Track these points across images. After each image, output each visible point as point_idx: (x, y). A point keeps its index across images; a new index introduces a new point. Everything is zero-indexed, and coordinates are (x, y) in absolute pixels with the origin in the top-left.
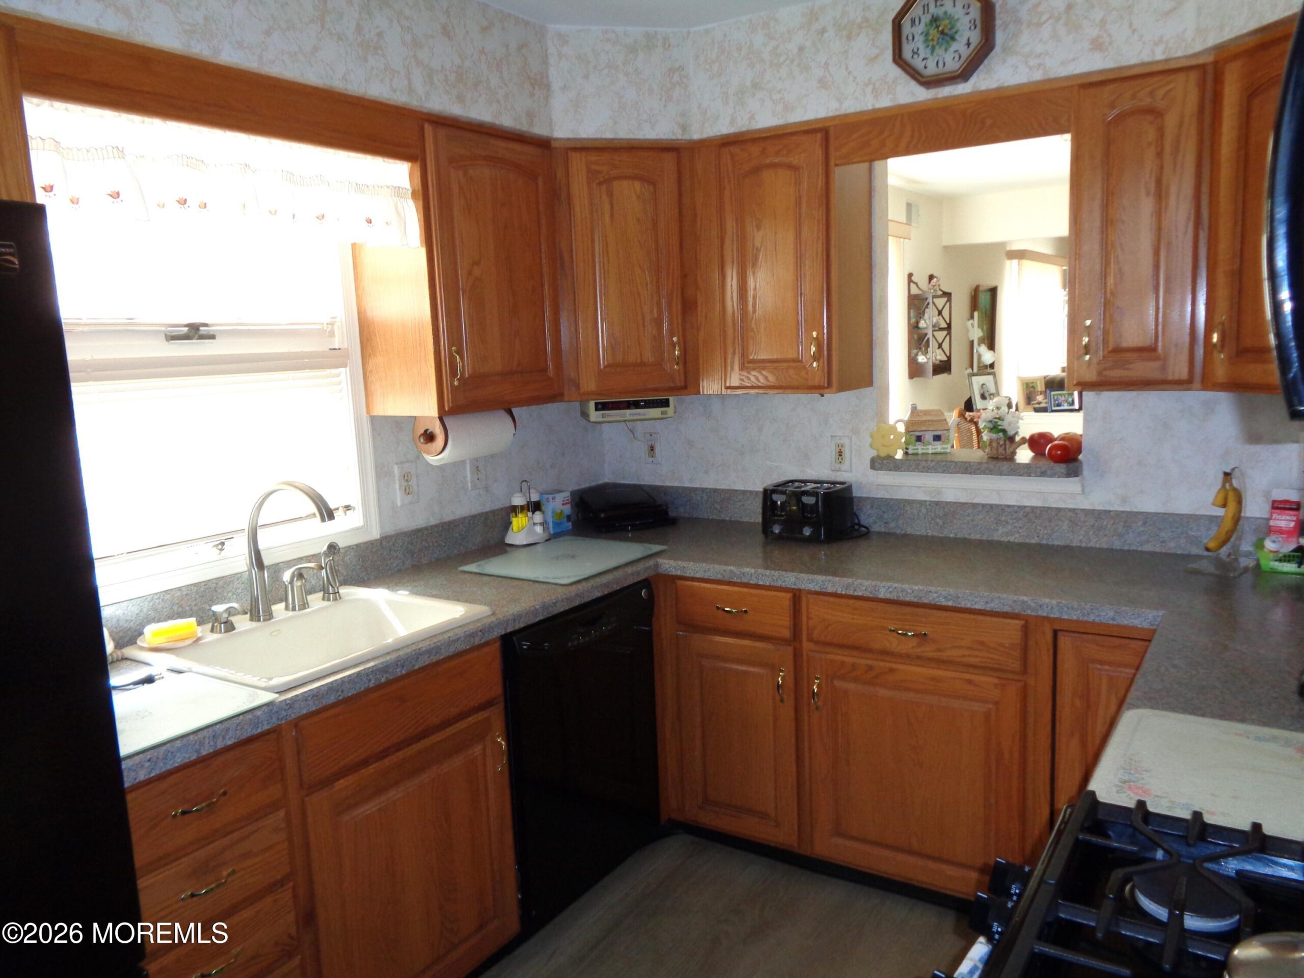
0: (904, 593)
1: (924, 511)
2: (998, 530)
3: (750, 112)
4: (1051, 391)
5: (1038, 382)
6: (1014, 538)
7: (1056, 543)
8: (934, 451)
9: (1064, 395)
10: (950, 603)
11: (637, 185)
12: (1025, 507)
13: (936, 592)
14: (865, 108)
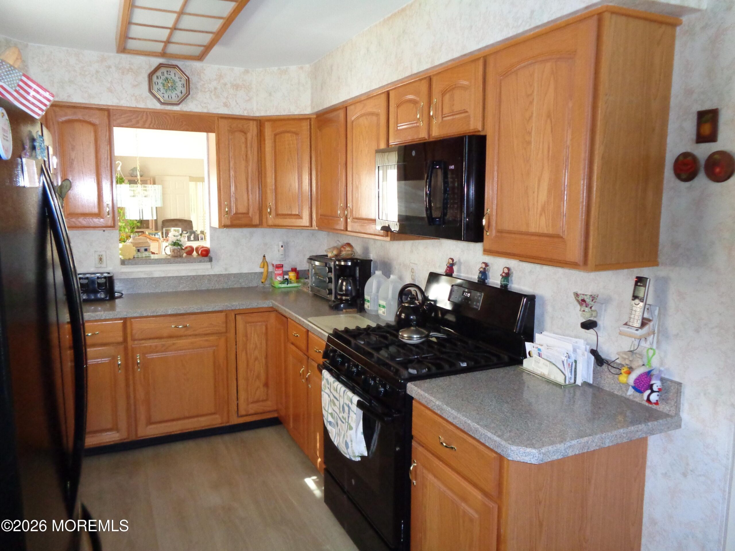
1: (146, 282)
2: (180, 286)
6: (187, 289)
7: (203, 289)
8: (145, 256)
10: (199, 311)
13: (193, 308)
14: (132, 106)
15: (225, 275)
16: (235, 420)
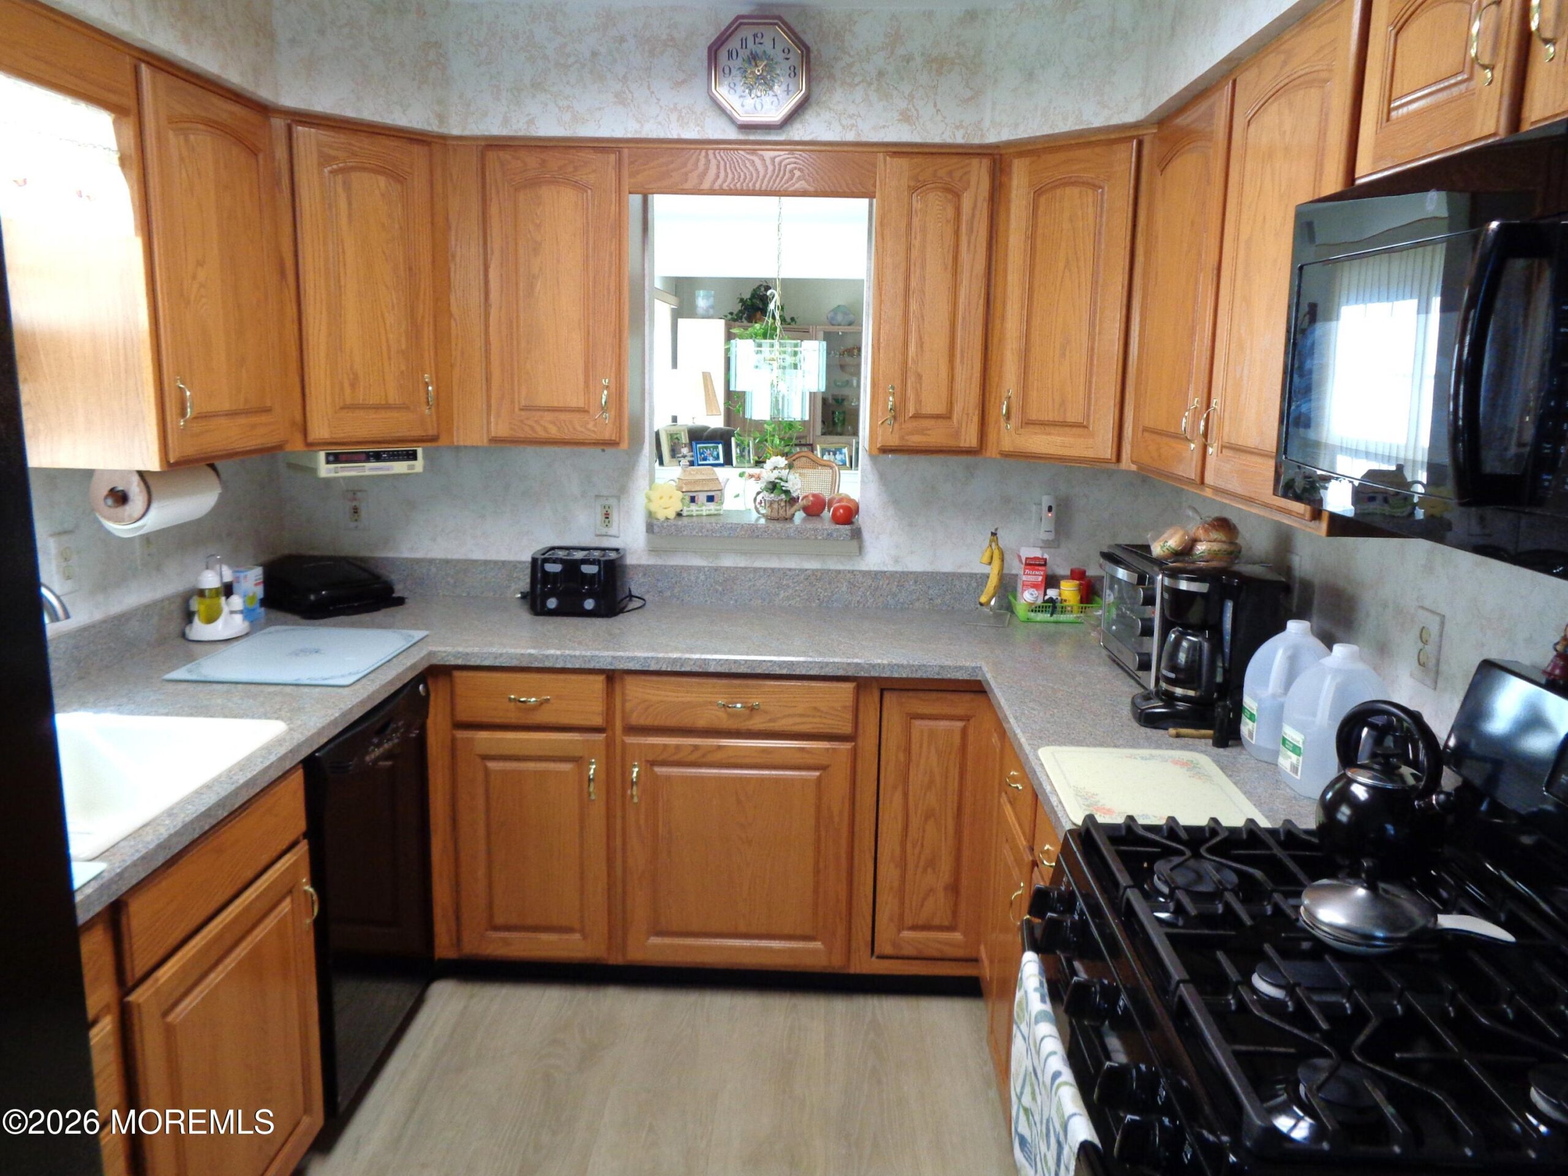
0: (736, 665)
1: (702, 577)
2: (779, 594)
3: (529, 115)
4: (697, 443)
5: (682, 434)
6: (795, 602)
8: (708, 513)
9: (710, 448)
10: (784, 671)
11: (382, 181)
12: (806, 570)
13: (770, 661)
14: (670, 136)
15: (893, 574)
16: (865, 965)
